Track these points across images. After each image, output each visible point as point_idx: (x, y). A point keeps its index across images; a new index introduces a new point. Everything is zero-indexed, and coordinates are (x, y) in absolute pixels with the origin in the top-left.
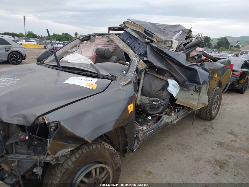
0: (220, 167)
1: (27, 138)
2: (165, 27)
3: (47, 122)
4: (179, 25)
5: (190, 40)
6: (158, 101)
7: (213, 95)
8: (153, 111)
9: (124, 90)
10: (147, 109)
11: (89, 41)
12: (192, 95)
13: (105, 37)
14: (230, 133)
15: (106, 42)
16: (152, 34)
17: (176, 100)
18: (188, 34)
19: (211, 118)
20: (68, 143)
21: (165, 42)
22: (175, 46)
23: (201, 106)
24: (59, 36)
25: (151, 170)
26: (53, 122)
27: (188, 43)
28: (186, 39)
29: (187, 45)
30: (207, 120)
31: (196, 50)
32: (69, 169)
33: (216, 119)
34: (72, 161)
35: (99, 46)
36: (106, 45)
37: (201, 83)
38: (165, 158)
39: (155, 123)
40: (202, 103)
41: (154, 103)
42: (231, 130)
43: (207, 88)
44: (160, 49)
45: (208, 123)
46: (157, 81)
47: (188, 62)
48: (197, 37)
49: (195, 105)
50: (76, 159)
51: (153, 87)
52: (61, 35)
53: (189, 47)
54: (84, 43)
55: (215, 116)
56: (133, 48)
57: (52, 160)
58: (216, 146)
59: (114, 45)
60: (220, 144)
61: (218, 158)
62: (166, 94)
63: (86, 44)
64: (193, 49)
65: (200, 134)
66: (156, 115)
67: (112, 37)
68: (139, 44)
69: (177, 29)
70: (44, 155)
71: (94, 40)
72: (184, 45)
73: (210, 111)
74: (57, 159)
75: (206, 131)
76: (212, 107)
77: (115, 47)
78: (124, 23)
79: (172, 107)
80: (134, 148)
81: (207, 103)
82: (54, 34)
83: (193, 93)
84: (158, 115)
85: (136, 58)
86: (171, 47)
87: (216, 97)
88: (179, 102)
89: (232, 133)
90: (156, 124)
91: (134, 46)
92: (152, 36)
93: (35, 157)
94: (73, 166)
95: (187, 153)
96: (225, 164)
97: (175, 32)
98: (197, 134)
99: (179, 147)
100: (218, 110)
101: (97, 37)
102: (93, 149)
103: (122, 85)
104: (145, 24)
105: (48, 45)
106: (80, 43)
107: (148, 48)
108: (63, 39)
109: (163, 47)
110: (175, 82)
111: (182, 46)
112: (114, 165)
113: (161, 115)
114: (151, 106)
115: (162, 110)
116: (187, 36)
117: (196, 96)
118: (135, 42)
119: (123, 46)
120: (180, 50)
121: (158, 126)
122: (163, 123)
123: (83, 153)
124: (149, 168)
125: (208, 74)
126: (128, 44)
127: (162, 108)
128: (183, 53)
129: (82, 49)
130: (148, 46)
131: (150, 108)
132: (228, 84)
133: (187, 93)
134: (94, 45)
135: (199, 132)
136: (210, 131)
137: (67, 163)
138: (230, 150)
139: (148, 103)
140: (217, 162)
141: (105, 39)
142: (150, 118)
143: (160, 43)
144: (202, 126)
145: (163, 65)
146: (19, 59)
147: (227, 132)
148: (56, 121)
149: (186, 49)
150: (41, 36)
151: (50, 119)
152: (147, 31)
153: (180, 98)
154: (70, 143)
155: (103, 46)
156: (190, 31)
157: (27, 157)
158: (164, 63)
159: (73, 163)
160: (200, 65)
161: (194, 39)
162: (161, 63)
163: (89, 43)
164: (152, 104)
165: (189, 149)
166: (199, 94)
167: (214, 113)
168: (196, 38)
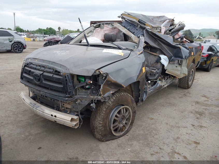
0: (199, 115)
1: (91, 82)
2: (152, 18)
3: (102, 73)
4: (164, 16)
5: (175, 26)
6: (155, 70)
7: (189, 69)
8: (151, 77)
9: (139, 57)
10: (148, 75)
11: (100, 28)
12: (177, 67)
13: (110, 25)
14: (203, 96)
15: (111, 29)
16: (144, 23)
17: (166, 70)
18: (172, 22)
19: (188, 87)
20: (111, 88)
21: (157, 28)
22: (163, 31)
23: (182, 76)
24: (44, 30)
25: (152, 117)
26: (104, 73)
27: (172, 29)
28: (171, 26)
29: (172, 30)
30: (185, 88)
31: (178, 34)
32: (110, 106)
33: (191, 88)
34: (111, 101)
35: (106, 32)
36: (111, 31)
37: (184, 58)
38: (160, 111)
39: (152, 86)
40: (183, 74)
41: (153, 71)
42: (204, 95)
43: (186, 62)
44: (154, 33)
45: (186, 91)
46: (151, 56)
47: (174, 42)
48: (180, 24)
49: (179, 74)
50: (113, 100)
51: (149, 61)
52: (46, 29)
53: (174, 32)
54: (96, 29)
55: (191, 86)
56: (133, 32)
57: (102, 99)
58: (195, 104)
59: (115, 31)
60: (197, 103)
61: (197, 110)
62: (160, 65)
63: (98, 31)
64: (176, 33)
65: (181, 97)
66: (153, 80)
67: (116, 25)
68: (137, 29)
69: (163, 19)
70: (98, 95)
71: (104, 27)
72: (170, 31)
73: (188, 81)
74: (105, 98)
75: (186, 95)
76: (189, 78)
77: (116, 33)
78: (121, 15)
79: (162, 76)
80: (143, 99)
81: (187, 74)
82: (39, 29)
83: (177, 65)
84: (154, 80)
85: (142, 37)
86: (160, 32)
87: (191, 71)
88: (168, 72)
89: (205, 96)
90: (154, 86)
91: (134, 31)
92: (145, 25)
93: (92, 97)
94: (112, 104)
95: (175, 108)
96: (203, 113)
97: (161, 21)
98: (179, 97)
99: (168, 104)
100: (193, 81)
101: (105, 25)
102: (122, 95)
103: (138, 54)
104: (139, 15)
105: (36, 38)
106: (94, 30)
107: (144, 32)
108: (48, 33)
109: (155, 32)
110: (165, 57)
111: (168, 31)
112: (133, 109)
113: (157, 80)
114: (151, 73)
115: (157, 77)
116: (171, 24)
117: (179, 68)
118: (134, 28)
119: (126, 31)
120: (167, 34)
121: (155, 88)
122: (158, 85)
123: (117, 96)
124: (151, 116)
125: (188, 51)
126: (128, 30)
127: (157, 75)
128: (170, 35)
129: (94, 34)
130: (144, 31)
131: (150, 74)
132: (199, 62)
133: (173, 65)
134: (102, 31)
135: (180, 96)
136: (188, 95)
137: (108, 102)
138: (205, 106)
139: (149, 71)
140: (197, 112)
141: (110, 27)
142: (149, 82)
143: (154, 28)
144: (182, 92)
145: (156, 44)
146: (20, 48)
147: (201, 96)
148: (106, 73)
149: (172, 33)
150: (28, 30)
151: (103, 71)
152: (140, 21)
153: (169, 69)
154: (112, 88)
155: (108, 32)
156: (173, 20)
157: (87, 97)
158: (157, 43)
159: (112, 102)
160: (182, 45)
161: (177, 26)
162: (155, 43)
163: (100, 29)
164: (151, 71)
165: (176, 106)
166: (181, 67)
167: (190, 83)
168: (178, 25)
